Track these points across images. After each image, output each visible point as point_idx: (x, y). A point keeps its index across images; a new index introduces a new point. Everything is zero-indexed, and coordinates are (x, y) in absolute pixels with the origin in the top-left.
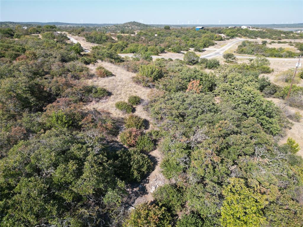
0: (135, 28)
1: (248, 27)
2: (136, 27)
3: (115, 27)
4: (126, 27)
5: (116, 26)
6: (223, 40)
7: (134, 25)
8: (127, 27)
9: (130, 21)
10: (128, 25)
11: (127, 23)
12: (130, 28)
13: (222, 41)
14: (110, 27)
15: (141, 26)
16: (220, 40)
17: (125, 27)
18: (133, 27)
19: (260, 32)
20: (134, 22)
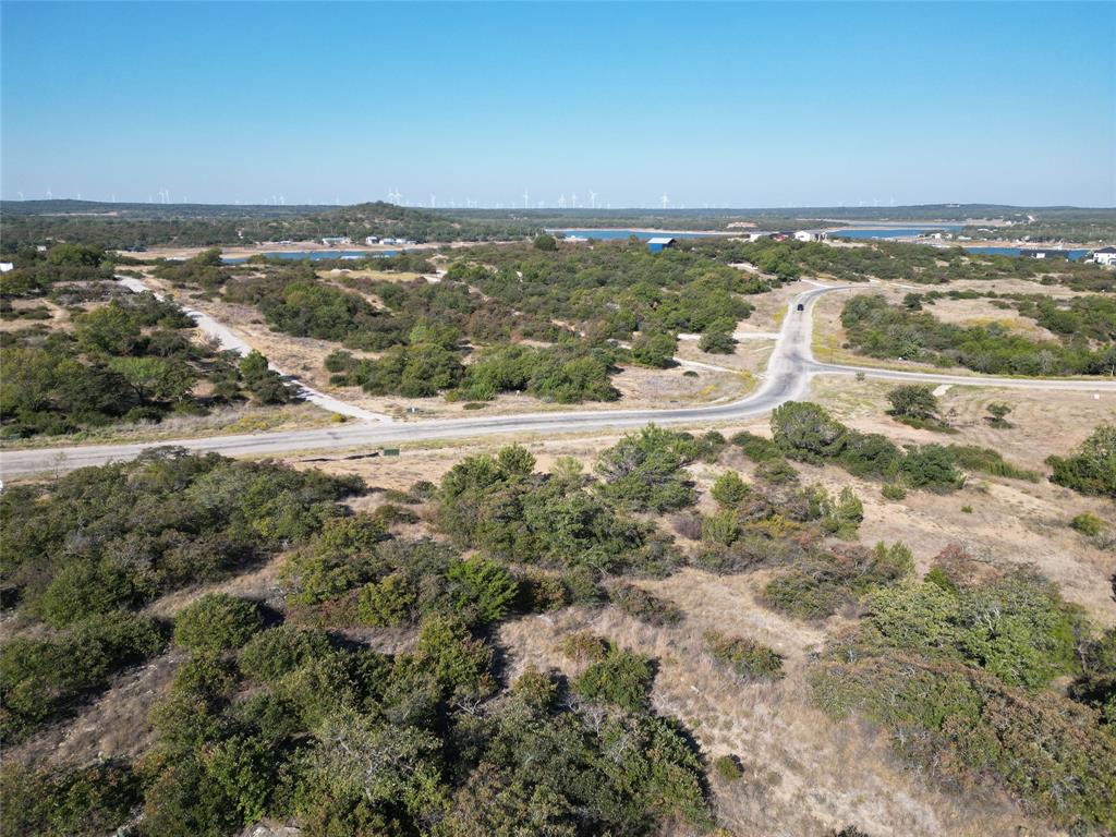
0: (386, 225)
1: (817, 236)
2: (389, 222)
3: (308, 222)
4: (351, 223)
5: (311, 220)
6: (763, 291)
7: (381, 214)
8: (356, 221)
9: (365, 202)
10: (360, 216)
11: (351, 208)
12: (368, 226)
13: (763, 294)
14: (290, 223)
15: (406, 219)
16: (756, 292)
17: (347, 221)
18: (376, 221)
19: (865, 253)
20: (380, 204)
